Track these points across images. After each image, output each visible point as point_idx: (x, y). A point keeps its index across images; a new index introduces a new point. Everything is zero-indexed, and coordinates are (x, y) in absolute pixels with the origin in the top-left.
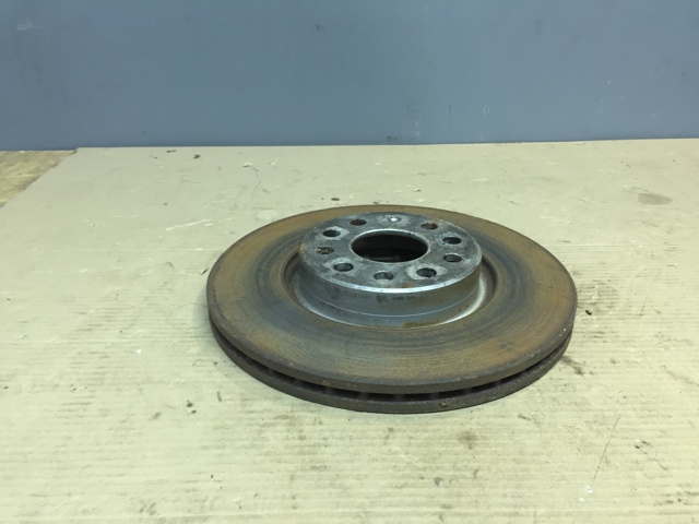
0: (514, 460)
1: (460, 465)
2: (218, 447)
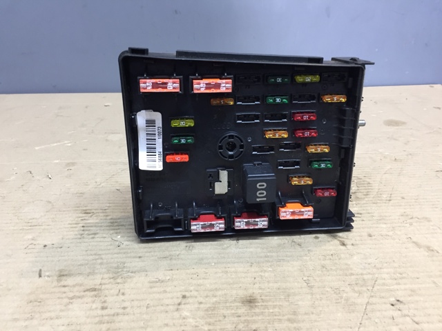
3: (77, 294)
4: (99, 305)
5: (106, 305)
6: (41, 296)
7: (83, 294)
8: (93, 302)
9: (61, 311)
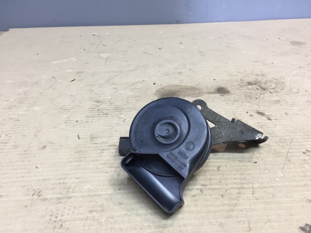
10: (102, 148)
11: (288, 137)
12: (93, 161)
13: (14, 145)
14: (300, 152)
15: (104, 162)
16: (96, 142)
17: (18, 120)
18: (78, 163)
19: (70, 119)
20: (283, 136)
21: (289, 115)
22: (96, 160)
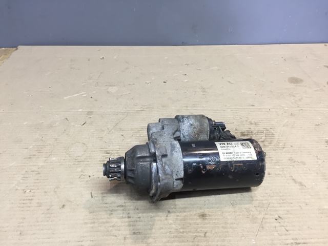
0: (223, 227)
1: (199, 230)
2: (92, 223)
3: (114, 208)
4: (127, 216)
5: (130, 215)
6: (96, 209)
7: (117, 208)
8: (123, 213)
9: (108, 218)
10: (111, 209)
11: (266, 202)
12: (104, 223)
13: (38, 203)
14: (273, 218)
15: (113, 224)
16: (106, 202)
17: (39, 174)
18: (92, 225)
19: (83, 174)
20: (262, 200)
21: (271, 175)
22: (107, 222)
